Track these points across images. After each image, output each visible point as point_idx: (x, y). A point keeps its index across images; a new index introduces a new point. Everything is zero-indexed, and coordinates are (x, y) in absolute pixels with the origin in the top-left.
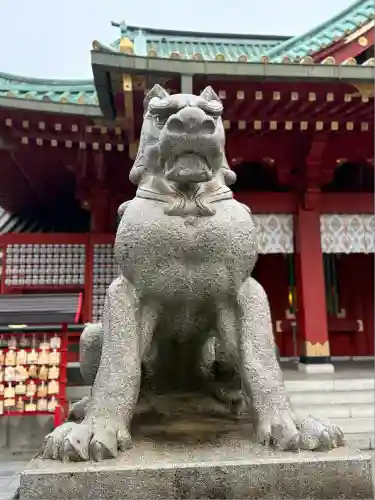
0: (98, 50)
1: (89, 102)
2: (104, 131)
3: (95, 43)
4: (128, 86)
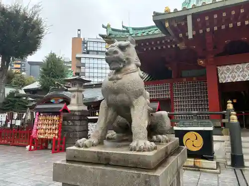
0: (156, 14)
1: (157, 33)
2: (169, 41)
3: (154, 12)
4: (167, 25)
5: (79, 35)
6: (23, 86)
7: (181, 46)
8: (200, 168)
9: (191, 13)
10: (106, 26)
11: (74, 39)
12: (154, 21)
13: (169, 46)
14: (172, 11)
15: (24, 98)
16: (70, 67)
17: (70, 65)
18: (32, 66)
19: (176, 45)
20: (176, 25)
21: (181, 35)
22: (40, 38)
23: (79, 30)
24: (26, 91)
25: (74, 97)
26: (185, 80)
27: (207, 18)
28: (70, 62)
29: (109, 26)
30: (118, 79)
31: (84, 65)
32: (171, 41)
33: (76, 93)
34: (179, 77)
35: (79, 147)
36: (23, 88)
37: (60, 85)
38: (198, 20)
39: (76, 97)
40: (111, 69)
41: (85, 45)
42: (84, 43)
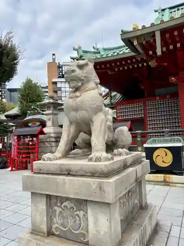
3: (122, 31)
4: (135, 43)
5: (54, 59)
6: (4, 113)
7: (153, 64)
8: (169, 182)
9: (159, 29)
10: (77, 48)
11: (49, 64)
12: (122, 40)
13: (140, 65)
14: (140, 28)
15: (5, 123)
16: (47, 92)
17: (47, 90)
18: (12, 93)
19: (147, 64)
20: (144, 42)
21: (151, 53)
22: (16, 64)
23: (54, 55)
24: (6, 116)
25: (49, 119)
26: (157, 98)
27: (176, 33)
28: (47, 86)
29: (80, 48)
30: (77, 97)
31: (60, 89)
32: (142, 59)
33: (51, 116)
34: (152, 96)
35: (44, 160)
36: (4, 114)
37: (36, 109)
38: (167, 36)
39: (51, 120)
40: (70, 88)
41: (61, 69)
42: (60, 67)
